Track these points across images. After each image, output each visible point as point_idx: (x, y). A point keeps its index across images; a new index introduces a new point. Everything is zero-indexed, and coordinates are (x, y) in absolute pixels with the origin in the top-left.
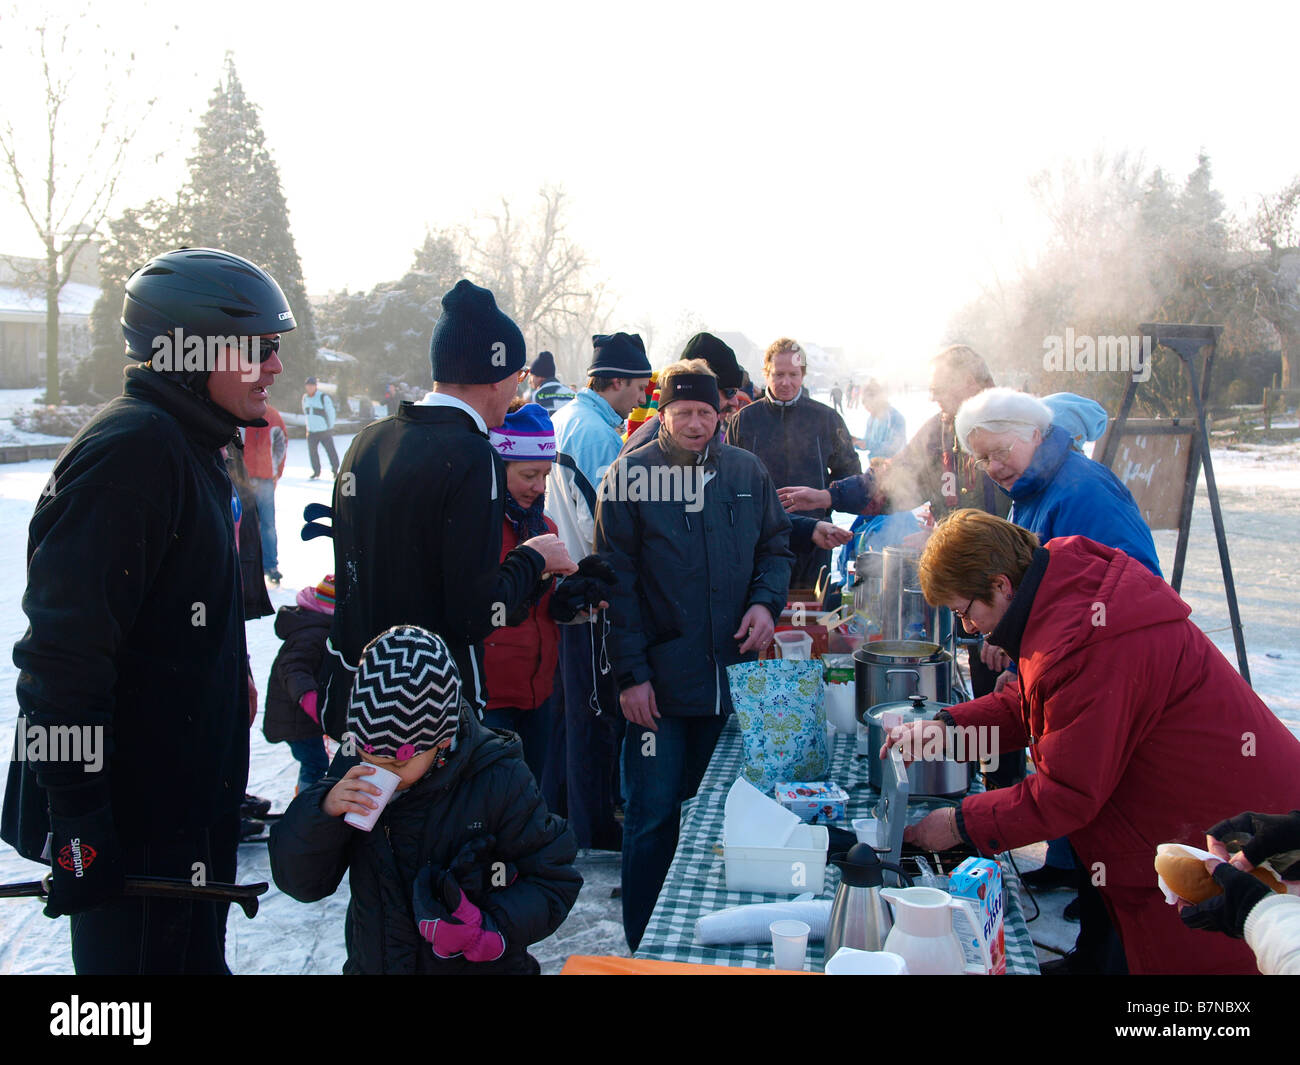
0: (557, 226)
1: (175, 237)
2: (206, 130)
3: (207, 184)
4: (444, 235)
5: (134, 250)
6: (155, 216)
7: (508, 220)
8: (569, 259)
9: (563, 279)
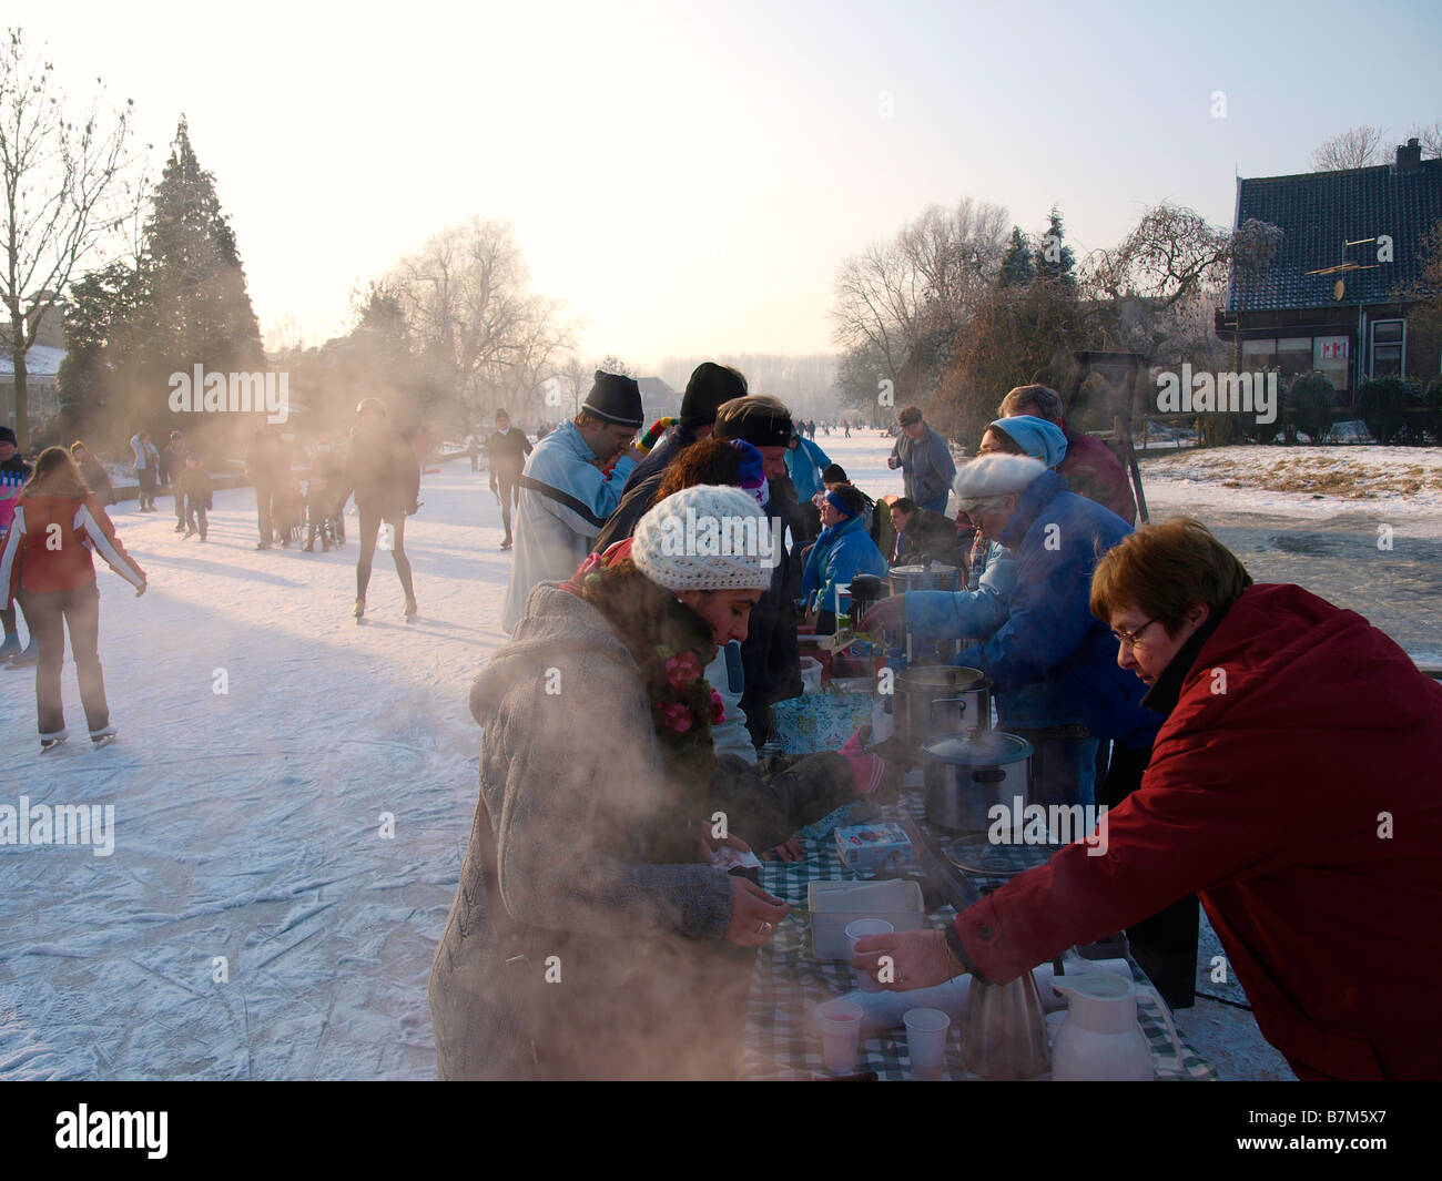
0: (491, 285)
1: (136, 300)
2: (162, 199)
3: (166, 250)
4: (389, 294)
5: (98, 313)
6: (116, 281)
7: (447, 280)
8: (504, 315)
9: (498, 333)
